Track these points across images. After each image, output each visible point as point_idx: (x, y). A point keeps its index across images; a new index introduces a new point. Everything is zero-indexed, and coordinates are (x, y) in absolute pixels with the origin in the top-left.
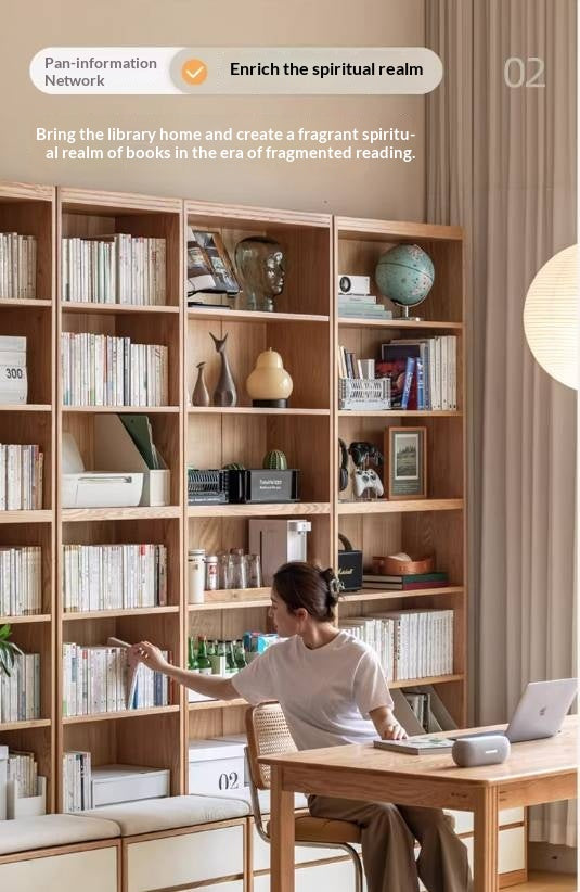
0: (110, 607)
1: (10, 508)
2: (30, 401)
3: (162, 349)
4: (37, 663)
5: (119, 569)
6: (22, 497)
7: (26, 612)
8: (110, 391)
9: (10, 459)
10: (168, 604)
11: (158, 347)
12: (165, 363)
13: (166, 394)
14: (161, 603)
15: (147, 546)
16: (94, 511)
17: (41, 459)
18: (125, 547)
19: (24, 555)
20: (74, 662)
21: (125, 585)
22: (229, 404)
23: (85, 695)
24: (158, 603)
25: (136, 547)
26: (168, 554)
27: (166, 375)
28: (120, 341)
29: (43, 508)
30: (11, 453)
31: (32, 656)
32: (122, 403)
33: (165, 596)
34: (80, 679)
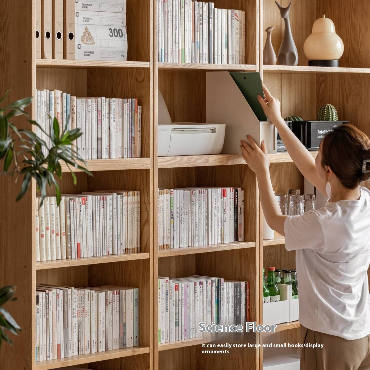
0: (197, 244)
1: (113, 156)
2: (130, 58)
3: (240, 14)
4: (136, 296)
5: (205, 210)
6: (123, 146)
7: (127, 251)
8: (197, 51)
9: (112, 111)
10: (245, 240)
11: (237, 11)
12: (243, 27)
13: (244, 54)
14: (240, 239)
15: (228, 190)
16: (185, 158)
17: (139, 111)
18: (210, 190)
19: (125, 199)
20: (167, 295)
21: (210, 224)
22: (292, 63)
23: (177, 324)
24: (236, 239)
25: (219, 190)
26: (245, 195)
27: (244, 38)
28: (206, 6)
29: (141, 156)
30: (113, 106)
31: (131, 290)
32: (207, 62)
33: (242, 232)
34: (173, 309)
